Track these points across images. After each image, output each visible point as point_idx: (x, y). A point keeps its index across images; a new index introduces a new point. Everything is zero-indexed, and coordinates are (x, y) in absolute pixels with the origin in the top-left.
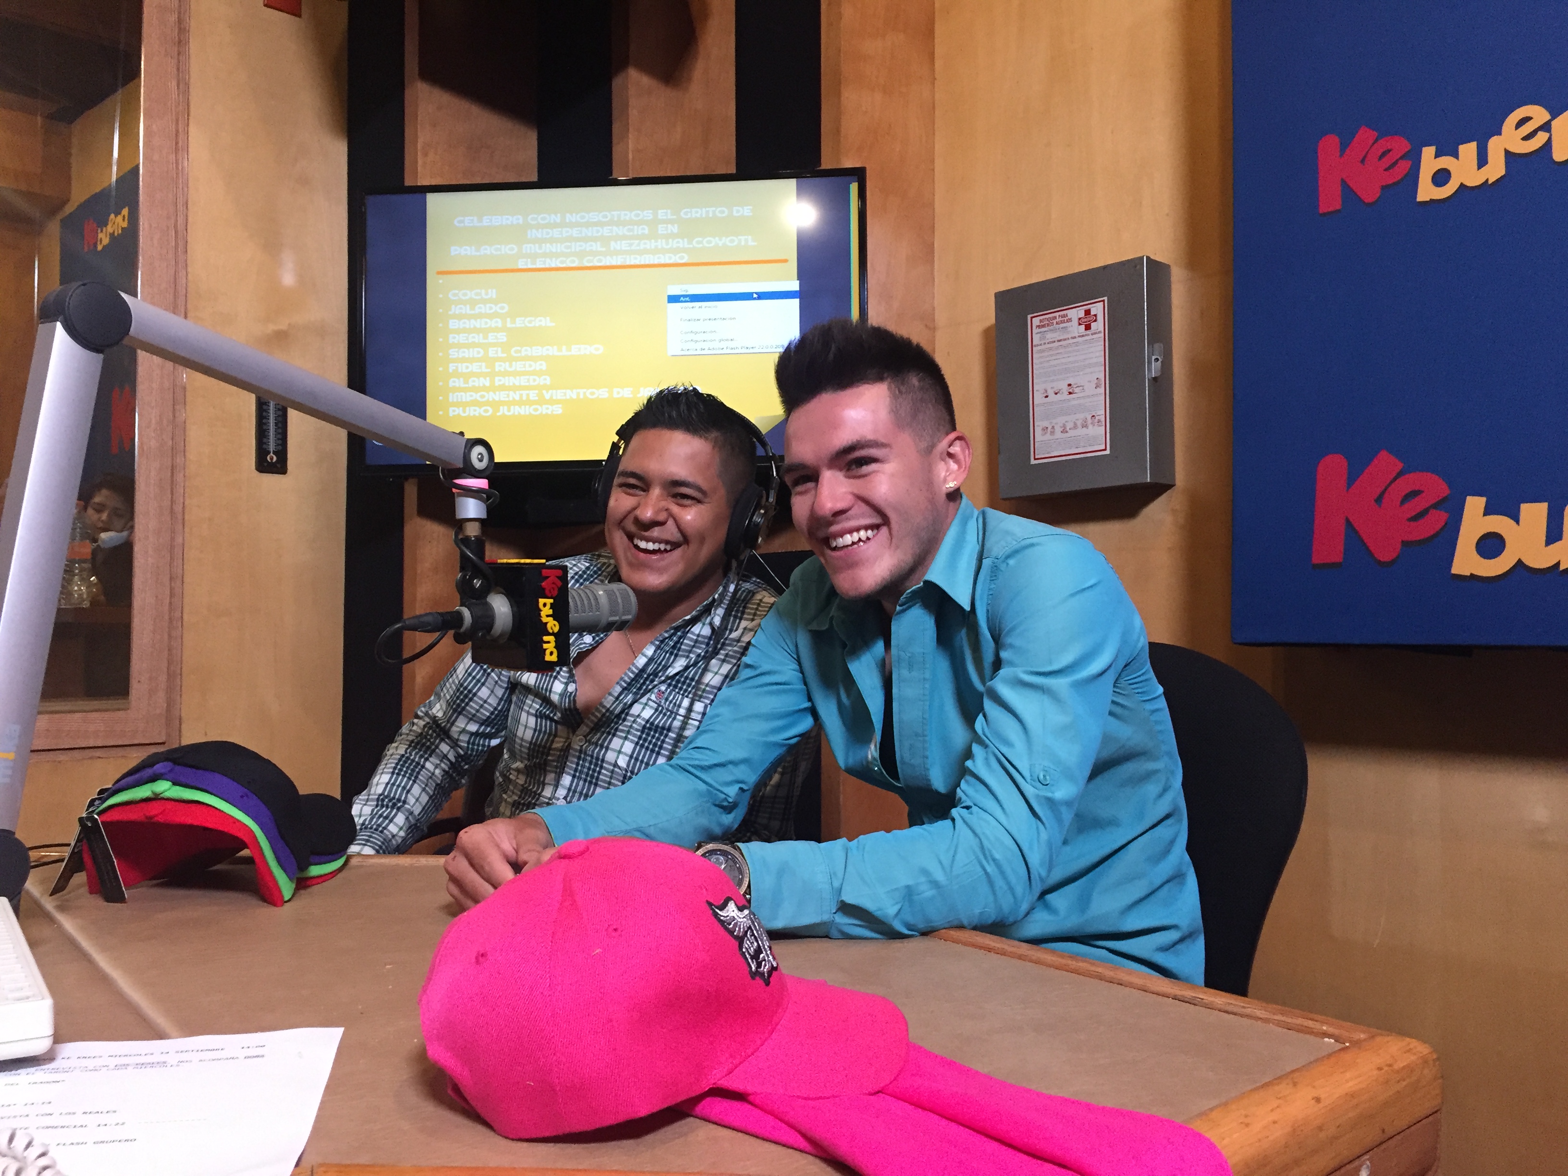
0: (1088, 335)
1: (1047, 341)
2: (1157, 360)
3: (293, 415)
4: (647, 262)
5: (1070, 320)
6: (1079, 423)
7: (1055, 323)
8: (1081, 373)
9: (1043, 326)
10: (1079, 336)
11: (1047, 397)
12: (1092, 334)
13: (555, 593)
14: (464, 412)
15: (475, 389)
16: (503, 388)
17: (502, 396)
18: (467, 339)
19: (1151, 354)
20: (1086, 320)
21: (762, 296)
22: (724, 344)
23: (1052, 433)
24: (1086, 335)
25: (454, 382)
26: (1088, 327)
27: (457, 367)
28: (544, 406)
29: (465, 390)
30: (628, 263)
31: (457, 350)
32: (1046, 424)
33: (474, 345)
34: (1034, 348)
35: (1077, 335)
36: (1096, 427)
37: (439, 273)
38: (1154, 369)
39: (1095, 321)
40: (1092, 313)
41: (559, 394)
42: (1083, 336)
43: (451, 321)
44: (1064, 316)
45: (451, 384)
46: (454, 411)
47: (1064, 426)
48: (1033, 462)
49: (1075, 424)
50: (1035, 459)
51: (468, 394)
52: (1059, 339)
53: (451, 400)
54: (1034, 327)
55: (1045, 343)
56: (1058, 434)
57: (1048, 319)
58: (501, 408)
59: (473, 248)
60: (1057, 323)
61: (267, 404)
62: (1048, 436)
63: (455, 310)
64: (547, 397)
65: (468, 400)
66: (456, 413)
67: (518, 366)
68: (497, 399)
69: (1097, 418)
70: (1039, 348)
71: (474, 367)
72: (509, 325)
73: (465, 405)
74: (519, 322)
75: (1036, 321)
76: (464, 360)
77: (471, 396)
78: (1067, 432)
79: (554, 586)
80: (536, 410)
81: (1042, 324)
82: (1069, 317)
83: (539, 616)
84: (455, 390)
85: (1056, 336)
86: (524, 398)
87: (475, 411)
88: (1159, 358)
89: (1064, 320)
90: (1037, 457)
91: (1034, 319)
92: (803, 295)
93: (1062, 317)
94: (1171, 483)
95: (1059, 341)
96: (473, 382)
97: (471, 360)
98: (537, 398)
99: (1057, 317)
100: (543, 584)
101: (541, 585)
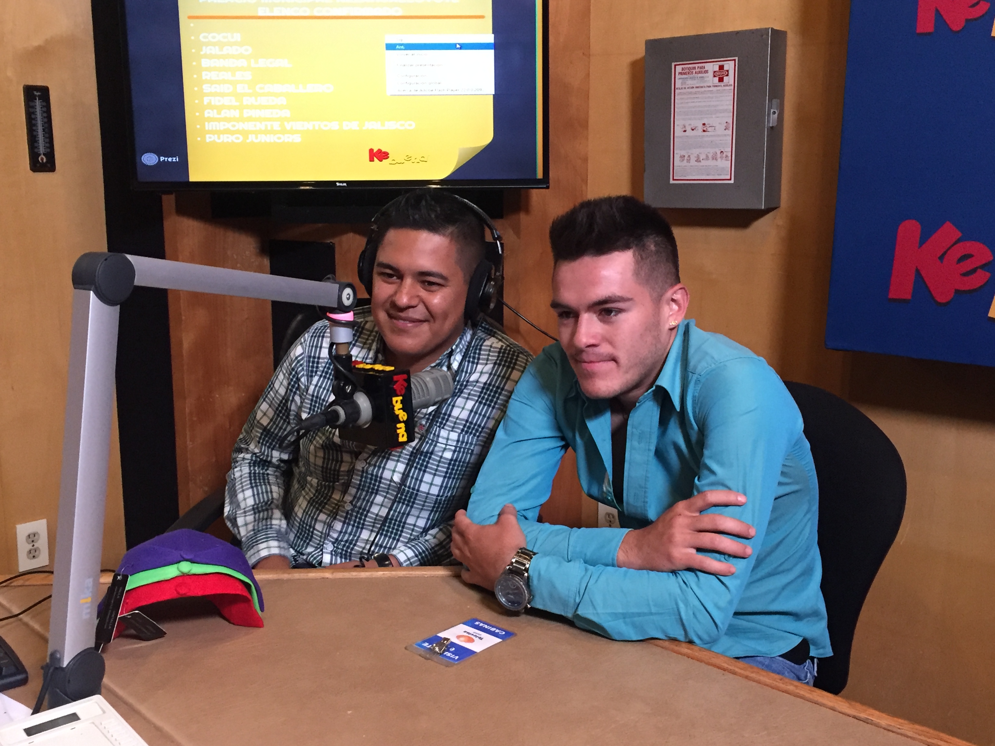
0: (721, 86)
1: (687, 86)
2: (774, 113)
4: (368, 14)
5: (706, 72)
6: (710, 156)
7: (694, 72)
8: (714, 116)
9: (685, 74)
10: (714, 86)
11: (685, 131)
12: (724, 86)
13: (403, 392)
14: (219, 138)
15: (229, 120)
16: (249, 119)
17: (250, 126)
18: (218, 76)
19: (770, 107)
20: (719, 73)
21: (463, 47)
22: (433, 87)
23: (688, 161)
24: (719, 86)
25: (209, 113)
26: (721, 80)
27: (210, 100)
28: (286, 135)
29: (219, 120)
31: (209, 85)
32: (683, 153)
33: (223, 82)
34: (676, 90)
35: (711, 84)
36: (723, 161)
37: (190, 17)
38: (772, 119)
39: (727, 75)
40: (725, 68)
41: (298, 126)
42: (716, 86)
43: (203, 60)
44: (701, 68)
45: (206, 115)
46: (210, 138)
47: (698, 157)
48: (672, 182)
49: (707, 156)
50: (673, 180)
51: (222, 123)
52: (698, 86)
53: (207, 129)
54: (677, 74)
55: (685, 88)
56: (693, 162)
57: (688, 68)
58: (250, 136)
60: (696, 73)
62: (685, 163)
63: (206, 50)
65: (222, 129)
66: (211, 140)
67: (263, 101)
68: (246, 128)
69: (725, 154)
70: (680, 91)
71: (226, 101)
72: (253, 65)
73: (219, 133)
74: (262, 63)
75: (679, 69)
76: (216, 94)
77: (224, 125)
78: (700, 161)
79: (402, 387)
80: (279, 138)
81: (683, 71)
82: (706, 69)
83: (393, 409)
84: (210, 120)
85: (694, 83)
86: (269, 128)
87: (228, 138)
88: (776, 111)
89: (702, 71)
90: (675, 178)
91: (677, 67)
92: (497, 47)
93: (700, 68)
94: (778, 206)
95: (697, 87)
96: (225, 113)
97: (222, 95)
98: (280, 128)
99: (697, 68)
100: (395, 386)
101: (393, 387)
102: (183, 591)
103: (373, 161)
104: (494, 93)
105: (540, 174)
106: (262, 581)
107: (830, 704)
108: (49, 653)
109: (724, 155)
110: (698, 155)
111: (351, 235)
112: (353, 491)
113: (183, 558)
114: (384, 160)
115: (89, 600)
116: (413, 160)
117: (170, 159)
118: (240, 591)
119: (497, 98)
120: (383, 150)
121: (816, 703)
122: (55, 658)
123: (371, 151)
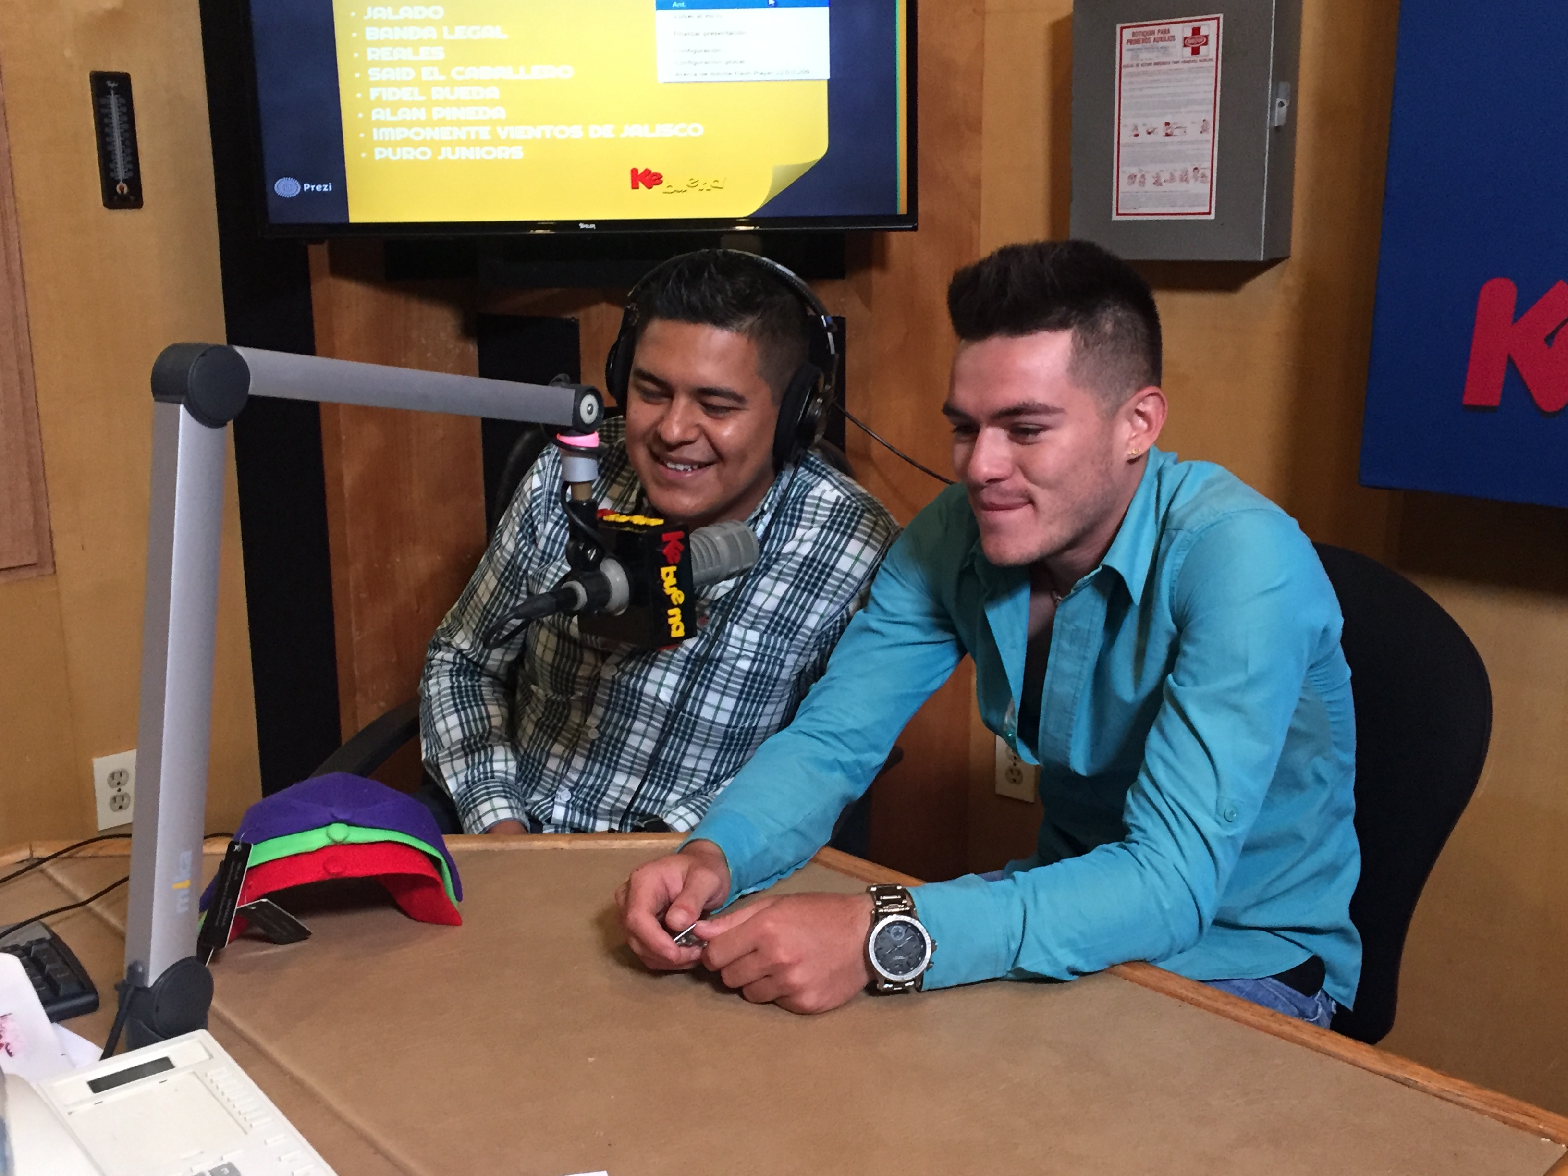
0: (1195, 61)
1: (1141, 62)
2: (1282, 104)
5: (1172, 38)
6: (1177, 175)
7: (1152, 39)
8: (1183, 110)
9: (1137, 42)
10: (1185, 62)
11: (1137, 135)
12: (1200, 61)
13: (678, 559)
14: (395, 154)
15: (409, 124)
16: (442, 122)
17: (443, 134)
18: (392, 55)
19: (1275, 95)
20: (1193, 41)
22: (731, 68)
23: (1142, 183)
24: (1193, 61)
25: (378, 113)
26: (1195, 51)
27: (380, 93)
28: (500, 148)
29: (394, 125)
31: (378, 69)
32: (1134, 170)
33: (400, 63)
34: (1123, 70)
35: (1181, 59)
36: (1199, 183)
38: (1278, 115)
39: (1206, 44)
40: (1203, 33)
41: (519, 132)
43: (368, 30)
44: (1163, 32)
45: (374, 117)
46: (381, 153)
47: (1158, 176)
48: (1115, 217)
49: (1172, 175)
50: (1118, 214)
51: (398, 130)
52: (1157, 61)
53: (375, 138)
54: (1124, 41)
55: (1137, 65)
56: (1149, 186)
57: (1143, 33)
58: (443, 149)
60: (1154, 40)
62: (1136, 187)
63: (372, 13)
64: (503, 135)
65: (399, 138)
66: (383, 156)
67: (462, 93)
68: (437, 138)
69: (1201, 171)
70: (1130, 70)
71: (405, 94)
72: (447, 36)
73: (394, 145)
74: (460, 33)
75: (1127, 34)
76: (389, 84)
77: (403, 133)
78: (1161, 184)
79: (677, 551)
80: (489, 153)
81: (1135, 38)
82: (1172, 34)
83: (663, 587)
84: (380, 124)
85: (1154, 57)
86: (473, 137)
87: (409, 153)
88: (1284, 101)
89: (1164, 38)
90: (1120, 212)
91: (1125, 31)
94: (1287, 256)
95: (1156, 64)
96: (404, 114)
97: (399, 84)
98: (489, 137)
99: (1156, 32)
100: (664, 551)
101: (662, 552)
102: (335, 870)
103: (638, 188)
104: (828, 77)
105: (902, 208)
106: (459, 852)
107: (1350, 1055)
108: (126, 966)
109: (1200, 174)
110: (1157, 174)
111: (604, 306)
112: (599, 711)
113: (333, 817)
114: (655, 187)
115: (187, 884)
116: (701, 186)
117: (319, 188)
118: (425, 870)
119: (834, 86)
120: (654, 170)
121: (1328, 1054)
122: (135, 973)
123: (634, 171)
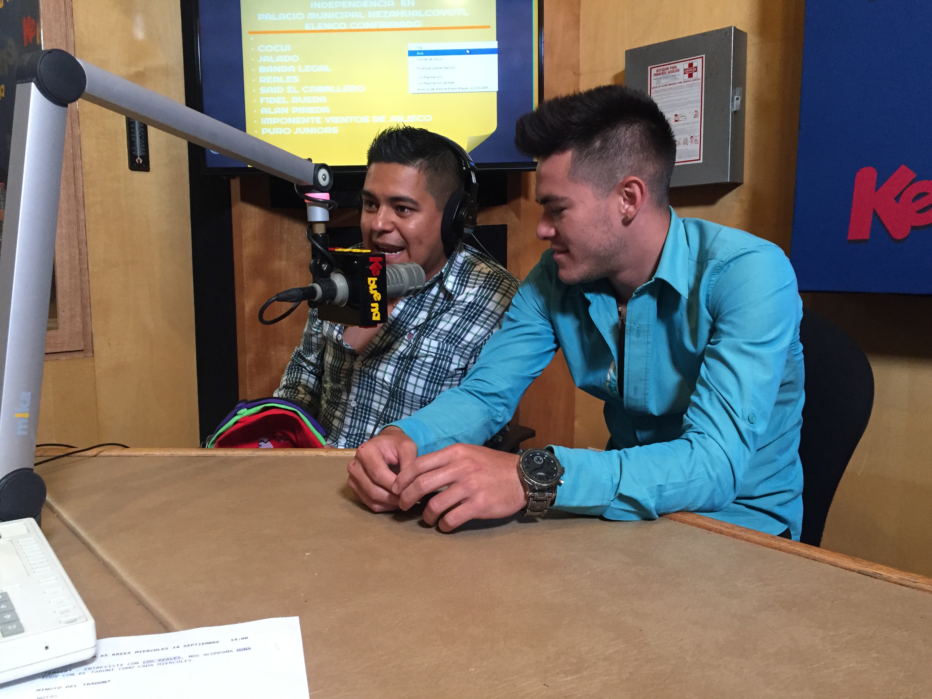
0: (691, 81)
1: (661, 85)
2: (738, 99)
3: (152, 131)
4: (394, 27)
6: (681, 141)
8: (684, 107)
9: (659, 74)
10: (684, 82)
12: (693, 81)
13: (378, 273)
14: (272, 131)
15: (279, 116)
16: (297, 115)
17: (297, 120)
18: (272, 80)
19: (734, 94)
20: (689, 70)
21: (472, 52)
22: (447, 86)
24: (689, 81)
25: (264, 110)
26: (690, 76)
27: (266, 100)
28: (327, 128)
29: (272, 116)
30: (381, 27)
31: (265, 88)
33: (277, 84)
34: (652, 90)
35: (682, 81)
36: (695, 145)
37: (251, 33)
38: (736, 105)
39: (696, 71)
40: (694, 65)
41: (336, 120)
43: (260, 67)
44: (674, 67)
45: (262, 112)
51: (274, 118)
52: (670, 83)
53: (262, 123)
54: (652, 75)
55: (659, 86)
57: (663, 70)
58: (297, 128)
59: (273, 14)
60: (668, 73)
61: (133, 123)
63: (264, 59)
64: (328, 121)
65: (274, 123)
66: (266, 132)
67: (308, 100)
68: (294, 122)
69: (694, 138)
70: (656, 89)
71: (278, 100)
72: (300, 71)
73: (271, 126)
74: (307, 69)
76: (270, 95)
77: (276, 120)
79: (377, 268)
80: (321, 130)
81: (658, 72)
82: (678, 68)
83: (368, 289)
84: (265, 116)
85: (668, 81)
86: (312, 122)
87: (279, 130)
88: (739, 98)
89: (674, 70)
91: (652, 69)
92: (499, 51)
93: (672, 68)
94: (741, 182)
95: (669, 85)
96: (277, 111)
97: (275, 95)
98: (321, 122)
99: (669, 68)
100: (370, 267)
101: (369, 268)
104: (497, 90)
109: (694, 140)
112: (355, 390)
119: (500, 95)
